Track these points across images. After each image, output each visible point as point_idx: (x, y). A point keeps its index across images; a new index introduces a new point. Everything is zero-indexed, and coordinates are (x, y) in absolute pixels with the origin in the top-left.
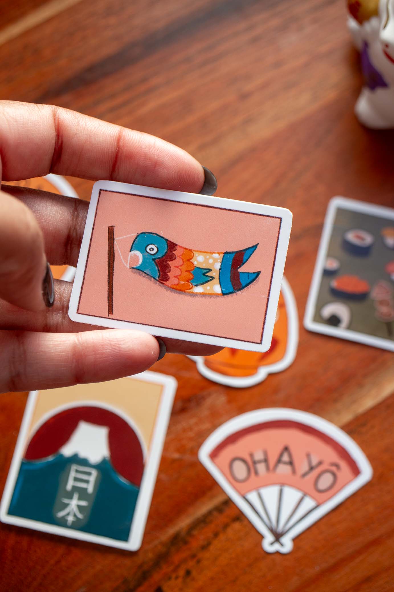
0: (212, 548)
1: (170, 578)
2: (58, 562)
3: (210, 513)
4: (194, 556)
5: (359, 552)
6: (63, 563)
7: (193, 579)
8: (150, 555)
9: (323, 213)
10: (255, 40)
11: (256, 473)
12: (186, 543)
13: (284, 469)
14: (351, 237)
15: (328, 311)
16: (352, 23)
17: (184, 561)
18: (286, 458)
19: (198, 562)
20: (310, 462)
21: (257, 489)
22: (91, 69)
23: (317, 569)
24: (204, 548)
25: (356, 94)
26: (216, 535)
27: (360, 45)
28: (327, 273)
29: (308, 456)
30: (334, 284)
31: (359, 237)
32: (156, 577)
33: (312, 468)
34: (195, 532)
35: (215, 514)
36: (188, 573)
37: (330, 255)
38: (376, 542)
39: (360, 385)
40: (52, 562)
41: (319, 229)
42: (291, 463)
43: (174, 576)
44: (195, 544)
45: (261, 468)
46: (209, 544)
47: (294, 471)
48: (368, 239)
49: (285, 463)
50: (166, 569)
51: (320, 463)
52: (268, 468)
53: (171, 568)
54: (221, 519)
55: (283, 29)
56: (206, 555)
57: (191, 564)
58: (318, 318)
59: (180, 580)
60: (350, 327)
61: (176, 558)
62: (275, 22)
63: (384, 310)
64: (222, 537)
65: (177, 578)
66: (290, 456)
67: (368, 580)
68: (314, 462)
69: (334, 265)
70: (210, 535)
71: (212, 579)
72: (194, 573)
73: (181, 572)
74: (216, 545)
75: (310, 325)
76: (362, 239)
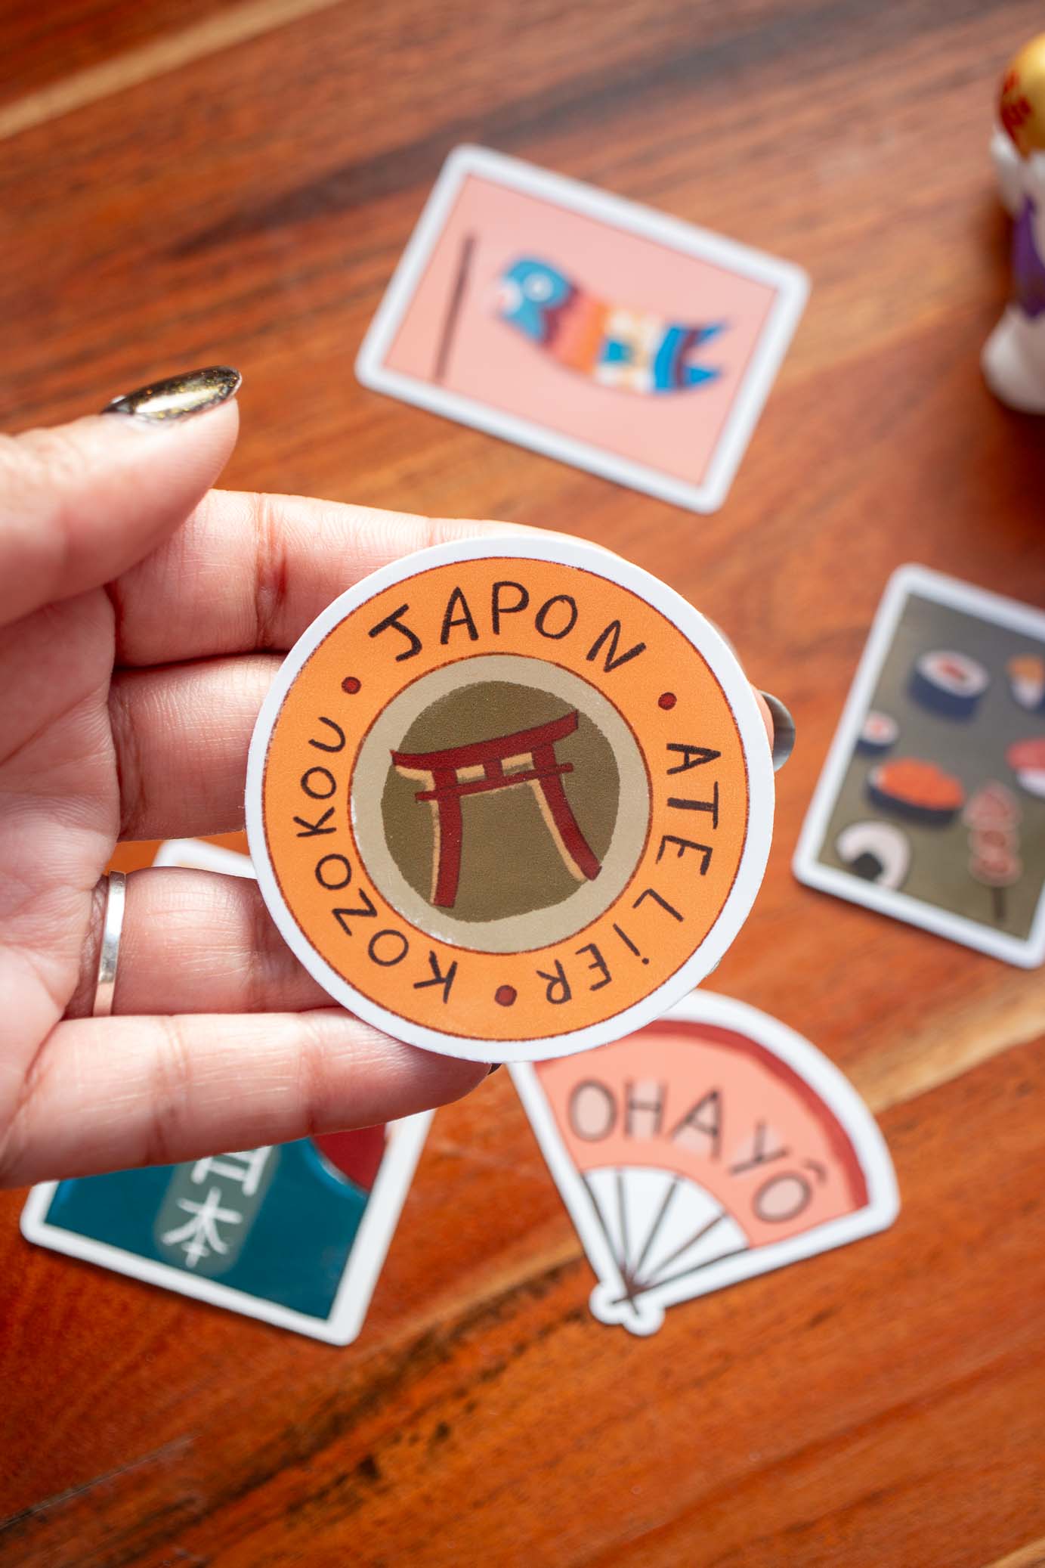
0: (506, 1378)
1: (397, 1439)
2: (132, 1368)
3: (512, 1294)
4: (460, 1393)
5: (858, 1432)
6: (144, 1373)
7: (453, 1448)
8: (357, 1379)
9: (874, 602)
10: (759, 153)
11: (628, 1129)
12: (445, 1358)
13: (693, 1140)
14: (934, 668)
15: (856, 841)
16: (1002, 147)
17: (438, 1401)
18: (706, 1116)
19: (471, 1408)
20: (759, 1144)
21: (620, 1165)
22: (347, 173)
23: (754, 1459)
24: (489, 1375)
25: (991, 318)
26: (521, 1348)
27: (1015, 202)
28: (866, 750)
29: (760, 1128)
30: (879, 777)
31: (952, 671)
32: (366, 1432)
33: (759, 1159)
34: (471, 1336)
35: (525, 1297)
36: (443, 1431)
37: (877, 704)
38: (904, 1412)
39: (912, 1031)
40: (118, 1366)
41: (857, 639)
42: (715, 1132)
43: (407, 1435)
44: (467, 1364)
45: (643, 1121)
46: (501, 1368)
47: (716, 1153)
48: (974, 679)
49: (702, 1128)
50: (389, 1415)
51: (783, 1153)
52: (658, 1126)
53: (405, 1414)
54: (537, 1312)
55: (833, 133)
56: (491, 1395)
57: (452, 1410)
58: (830, 855)
59: (421, 1447)
60: (904, 888)
61: (419, 1393)
62: (813, 115)
63: (992, 855)
64: (534, 1355)
65: (414, 1440)
66: (719, 1115)
67: (871, 1499)
68: (771, 1145)
69: (883, 731)
70: (508, 1347)
71: (499, 1452)
72: (457, 1434)
73: (427, 1428)
74: (519, 1372)
75: (808, 868)
76: (960, 676)
